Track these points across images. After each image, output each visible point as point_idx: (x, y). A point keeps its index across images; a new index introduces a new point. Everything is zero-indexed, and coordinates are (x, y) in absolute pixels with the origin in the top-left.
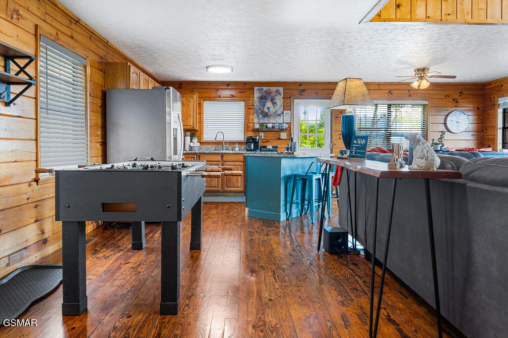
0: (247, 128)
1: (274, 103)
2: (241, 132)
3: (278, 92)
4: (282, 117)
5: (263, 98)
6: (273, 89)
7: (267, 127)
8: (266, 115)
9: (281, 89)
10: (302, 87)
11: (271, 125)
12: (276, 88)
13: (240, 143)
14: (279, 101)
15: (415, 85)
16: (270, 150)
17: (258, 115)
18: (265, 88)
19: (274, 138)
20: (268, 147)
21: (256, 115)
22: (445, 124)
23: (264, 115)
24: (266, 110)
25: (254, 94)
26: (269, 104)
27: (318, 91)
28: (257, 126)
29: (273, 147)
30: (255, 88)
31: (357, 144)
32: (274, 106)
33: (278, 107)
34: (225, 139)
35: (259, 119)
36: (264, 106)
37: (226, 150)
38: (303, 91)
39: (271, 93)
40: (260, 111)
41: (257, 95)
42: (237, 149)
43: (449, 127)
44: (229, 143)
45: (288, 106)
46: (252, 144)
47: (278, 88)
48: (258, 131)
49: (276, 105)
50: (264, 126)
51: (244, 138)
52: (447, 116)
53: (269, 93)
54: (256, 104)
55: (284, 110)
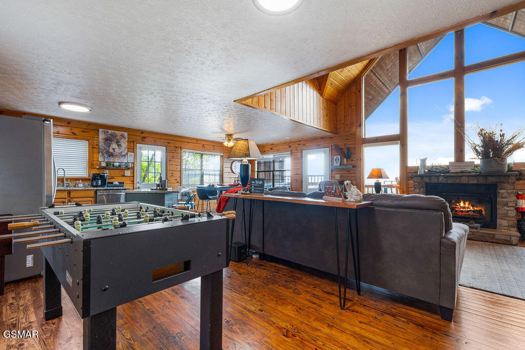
0: (91, 165)
1: (119, 146)
2: (85, 169)
3: (122, 136)
4: (126, 157)
5: (108, 140)
6: (118, 133)
7: (113, 166)
8: (111, 155)
9: (126, 134)
10: (144, 135)
11: (118, 163)
12: (122, 132)
13: (84, 180)
14: (124, 144)
15: (226, 144)
16: (116, 186)
17: (103, 154)
18: (110, 131)
19: (119, 175)
20: (114, 183)
21: (101, 154)
22: (231, 168)
23: (109, 155)
24: (111, 150)
25: (98, 135)
26: (114, 146)
27: (156, 139)
28: (104, 164)
29: (120, 183)
30: (100, 130)
31: (255, 184)
32: (119, 148)
33: (122, 149)
34: (66, 176)
35: (104, 158)
36: (109, 146)
37: (67, 186)
38: (145, 138)
39: (116, 136)
40: (105, 151)
41: (102, 136)
42: (81, 185)
43: (233, 170)
44: (70, 179)
45: (132, 149)
46: (100, 181)
47: (123, 133)
48: (104, 168)
49: (121, 147)
50: (110, 164)
51: (89, 175)
52: (232, 163)
53: (114, 136)
54: (101, 143)
55: (128, 151)
